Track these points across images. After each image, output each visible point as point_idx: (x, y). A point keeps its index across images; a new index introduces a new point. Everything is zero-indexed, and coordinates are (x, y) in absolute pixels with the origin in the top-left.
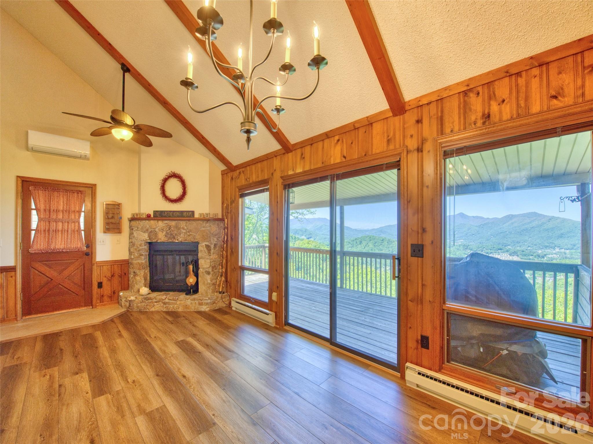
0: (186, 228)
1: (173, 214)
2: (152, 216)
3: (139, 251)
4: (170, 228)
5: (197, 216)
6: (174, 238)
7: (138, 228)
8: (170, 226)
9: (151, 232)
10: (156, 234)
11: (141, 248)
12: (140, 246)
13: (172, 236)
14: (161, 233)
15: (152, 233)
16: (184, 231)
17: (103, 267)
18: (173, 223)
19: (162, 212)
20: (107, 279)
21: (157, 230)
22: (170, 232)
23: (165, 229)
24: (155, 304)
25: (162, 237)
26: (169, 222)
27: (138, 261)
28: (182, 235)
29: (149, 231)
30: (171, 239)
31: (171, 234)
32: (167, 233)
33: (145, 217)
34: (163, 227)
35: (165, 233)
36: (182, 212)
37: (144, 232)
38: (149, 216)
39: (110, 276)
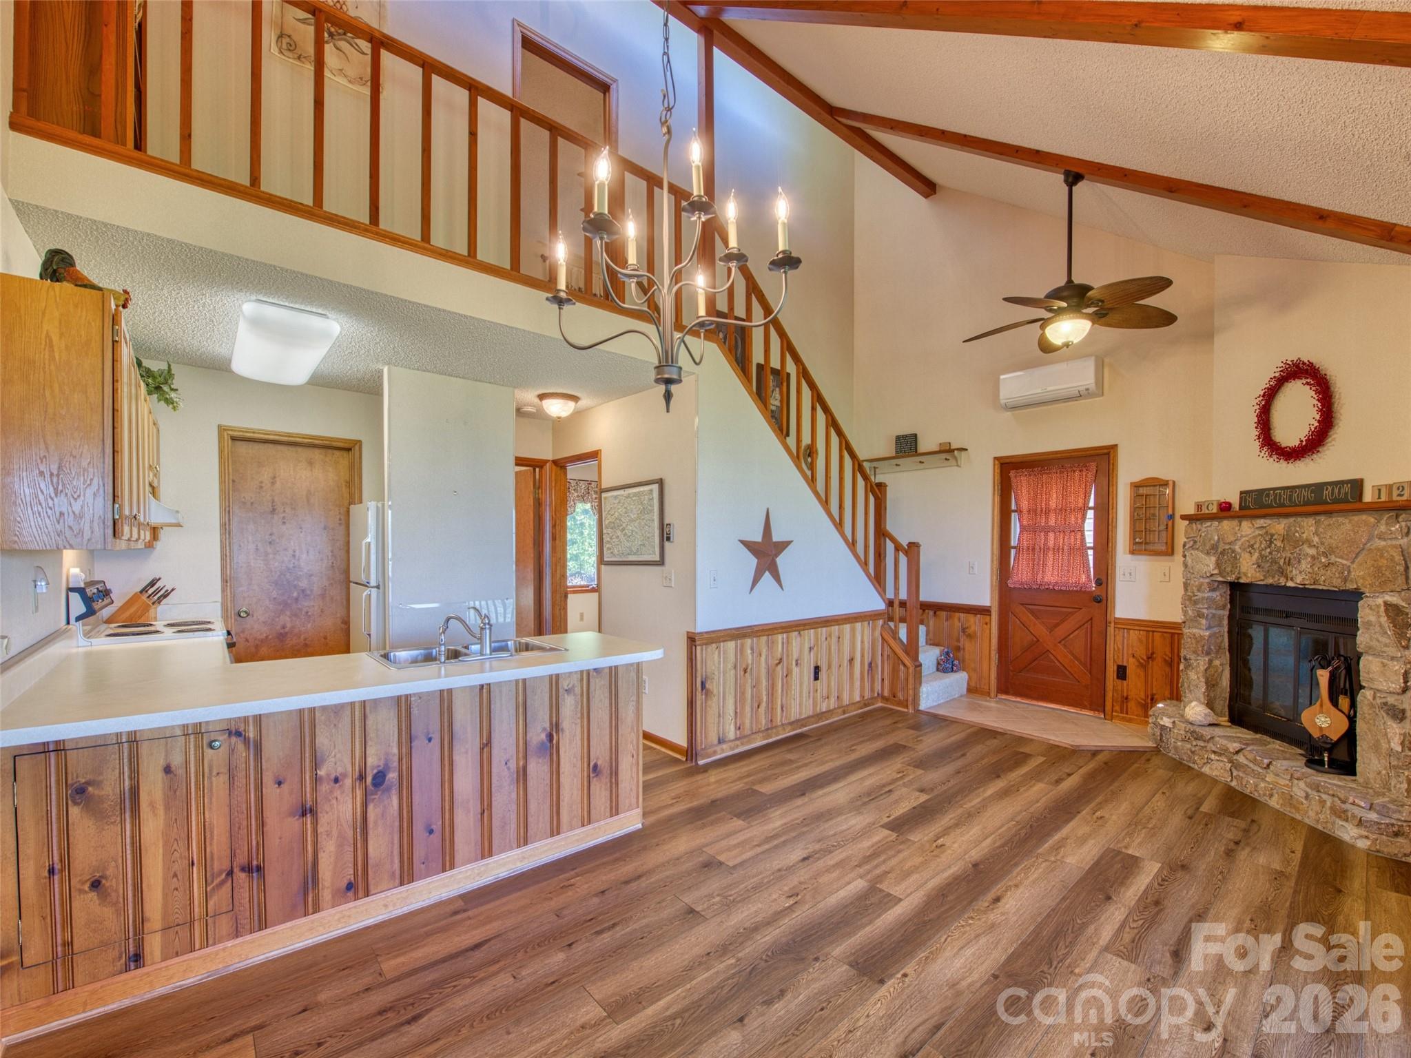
0: (1316, 539)
1: (1291, 496)
2: (1236, 506)
3: (1196, 603)
4: (1271, 542)
5: (1368, 495)
6: (1282, 572)
7: (1195, 542)
8: (1272, 535)
9: (1223, 553)
10: (1235, 559)
11: (1200, 595)
12: (1199, 591)
13: (1275, 567)
14: (1247, 555)
15: (1225, 555)
16: (1312, 551)
17: (1128, 633)
18: (1279, 526)
19: (1261, 492)
20: (1137, 664)
21: (1237, 548)
22: (1270, 553)
23: (1256, 546)
25: (1249, 571)
26: (1268, 521)
27: (1195, 631)
28: (1304, 565)
29: (1220, 550)
30: (1273, 577)
31: (1274, 562)
32: (1262, 556)
33: (1215, 511)
34: (1255, 537)
35: (1256, 555)
36: (1319, 487)
37: (1208, 554)
38: (1225, 508)
39: (1145, 658)
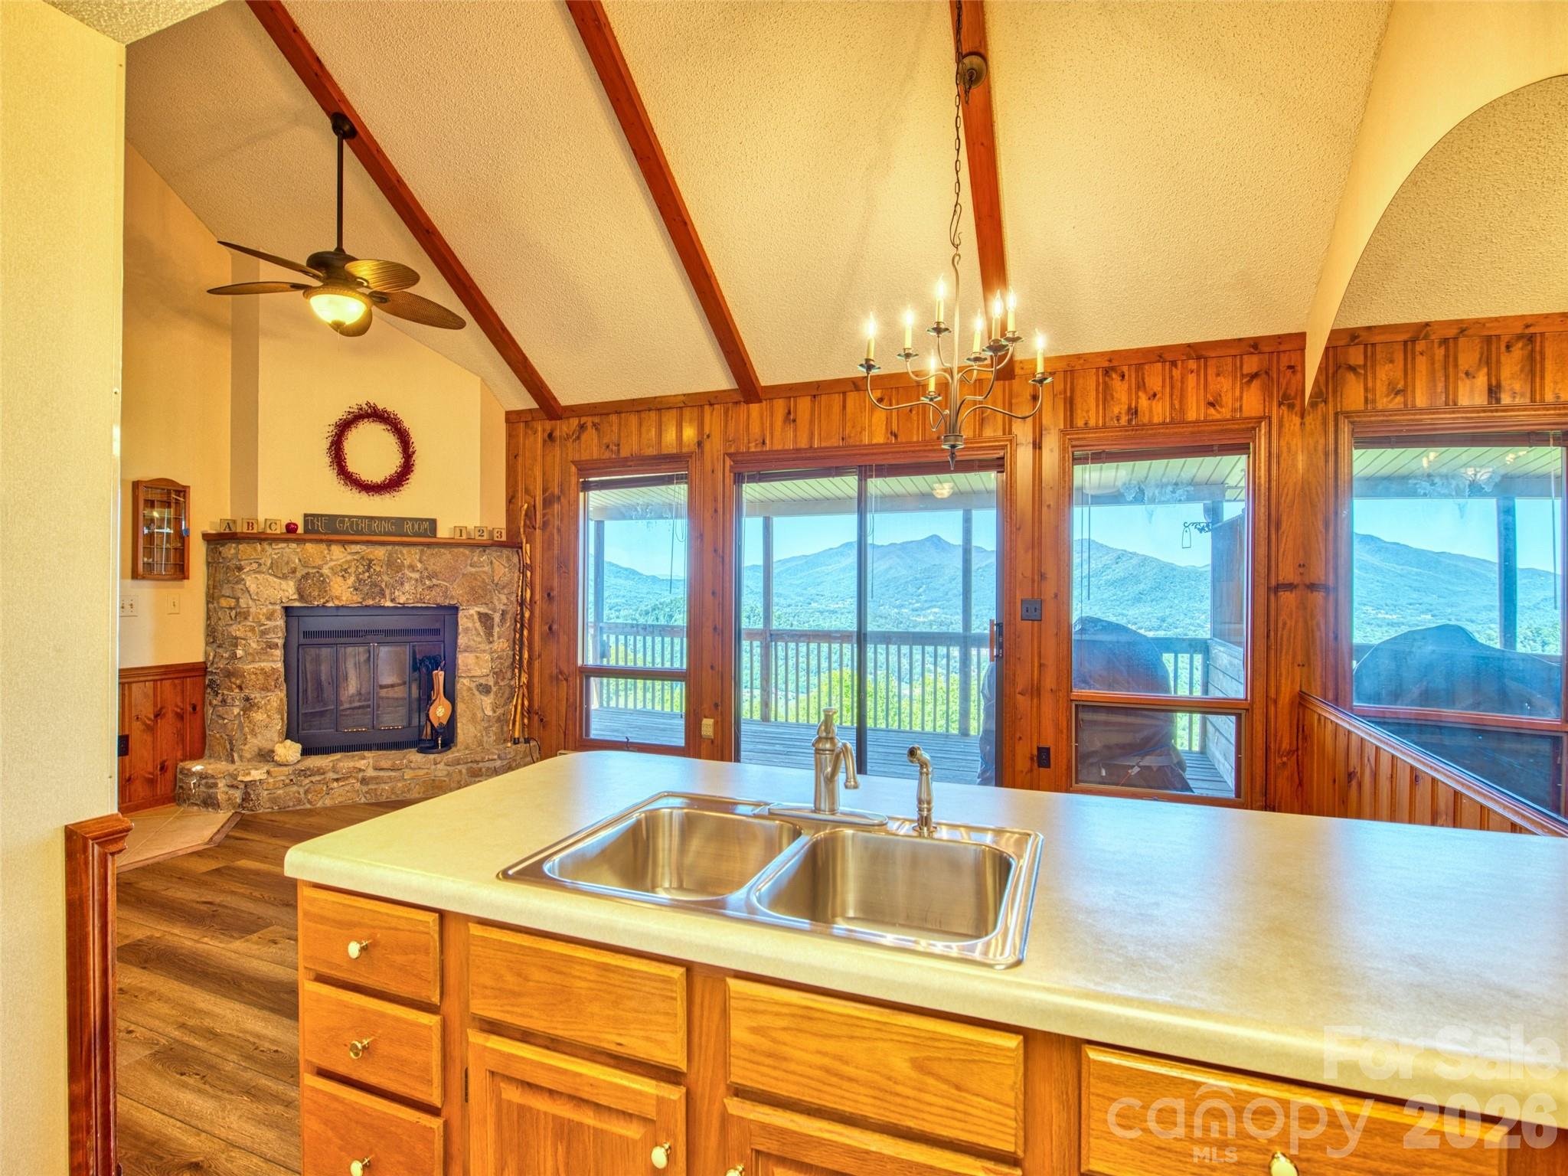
0: (419, 565)
1: (370, 526)
2: (300, 530)
3: (263, 633)
4: (369, 567)
5: (443, 532)
6: (383, 595)
7: (260, 565)
8: (371, 561)
9: (306, 576)
10: (322, 583)
11: (270, 624)
12: (269, 619)
13: (377, 590)
14: (340, 579)
15: (310, 580)
16: (416, 575)
17: (130, 689)
18: (380, 553)
19: (332, 518)
20: (143, 727)
21: (325, 571)
22: (369, 577)
23: (352, 570)
24: (335, 784)
25: (342, 592)
26: (364, 547)
27: (263, 665)
28: (407, 587)
29: (299, 575)
30: (374, 599)
31: (375, 585)
32: (360, 581)
33: (278, 532)
34: (347, 562)
35: (351, 580)
36: (400, 521)
37: (284, 577)
38: (291, 528)
39: (152, 717)
